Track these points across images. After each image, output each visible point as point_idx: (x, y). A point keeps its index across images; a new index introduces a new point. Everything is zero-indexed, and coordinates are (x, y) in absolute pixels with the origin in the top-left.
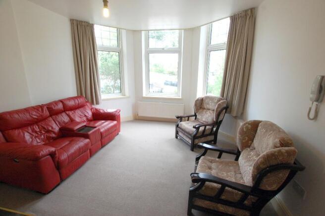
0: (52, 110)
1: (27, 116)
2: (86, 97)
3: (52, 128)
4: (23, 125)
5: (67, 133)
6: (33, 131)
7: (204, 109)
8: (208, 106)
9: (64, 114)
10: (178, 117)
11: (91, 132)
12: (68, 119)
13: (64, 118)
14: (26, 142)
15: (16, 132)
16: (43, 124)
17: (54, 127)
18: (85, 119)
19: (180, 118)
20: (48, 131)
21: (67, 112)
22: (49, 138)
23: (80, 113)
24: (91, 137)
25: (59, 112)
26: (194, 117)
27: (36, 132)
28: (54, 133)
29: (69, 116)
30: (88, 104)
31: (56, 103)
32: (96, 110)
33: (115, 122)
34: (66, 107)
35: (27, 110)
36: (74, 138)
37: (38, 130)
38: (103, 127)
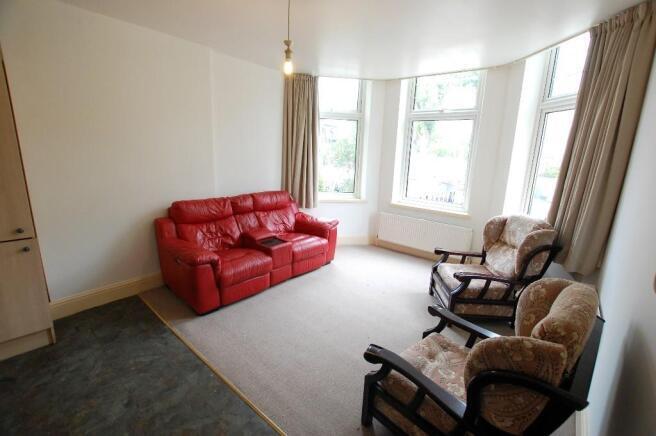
0: (237, 207)
1: (204, 210)
2: (292, 194)
3: (232, 231)
4: (199, 221)
5: (249, 243)
6: (209, 231)
7: (505, 243)
8: (512, 238)
9: (252, 215)
10: (438, 252)
11: (276, 247)
12: (257, 223)
13: (252, 221)
14: (196, 242)
15: (190, 227)
16: (221, 224)
17: (234, 230)
18: (282, 227)
19: (444, 256)
20: (226, 235)
21: (258, 213)
22: (224, 244)
23: (276, 217)
24: (275, 255)
25: (245, 212)
26: (480, 259)
27: (211, 233)
28: (232, 239)
29: (258, 218)
30: (293, 205)
31: (244, 197)
32: (303, 216)
33: (324, 241)
34: (257, 205)
35: (206, 202)
36: (251, 251)
37: (214, 230)
38: (301, 245)
